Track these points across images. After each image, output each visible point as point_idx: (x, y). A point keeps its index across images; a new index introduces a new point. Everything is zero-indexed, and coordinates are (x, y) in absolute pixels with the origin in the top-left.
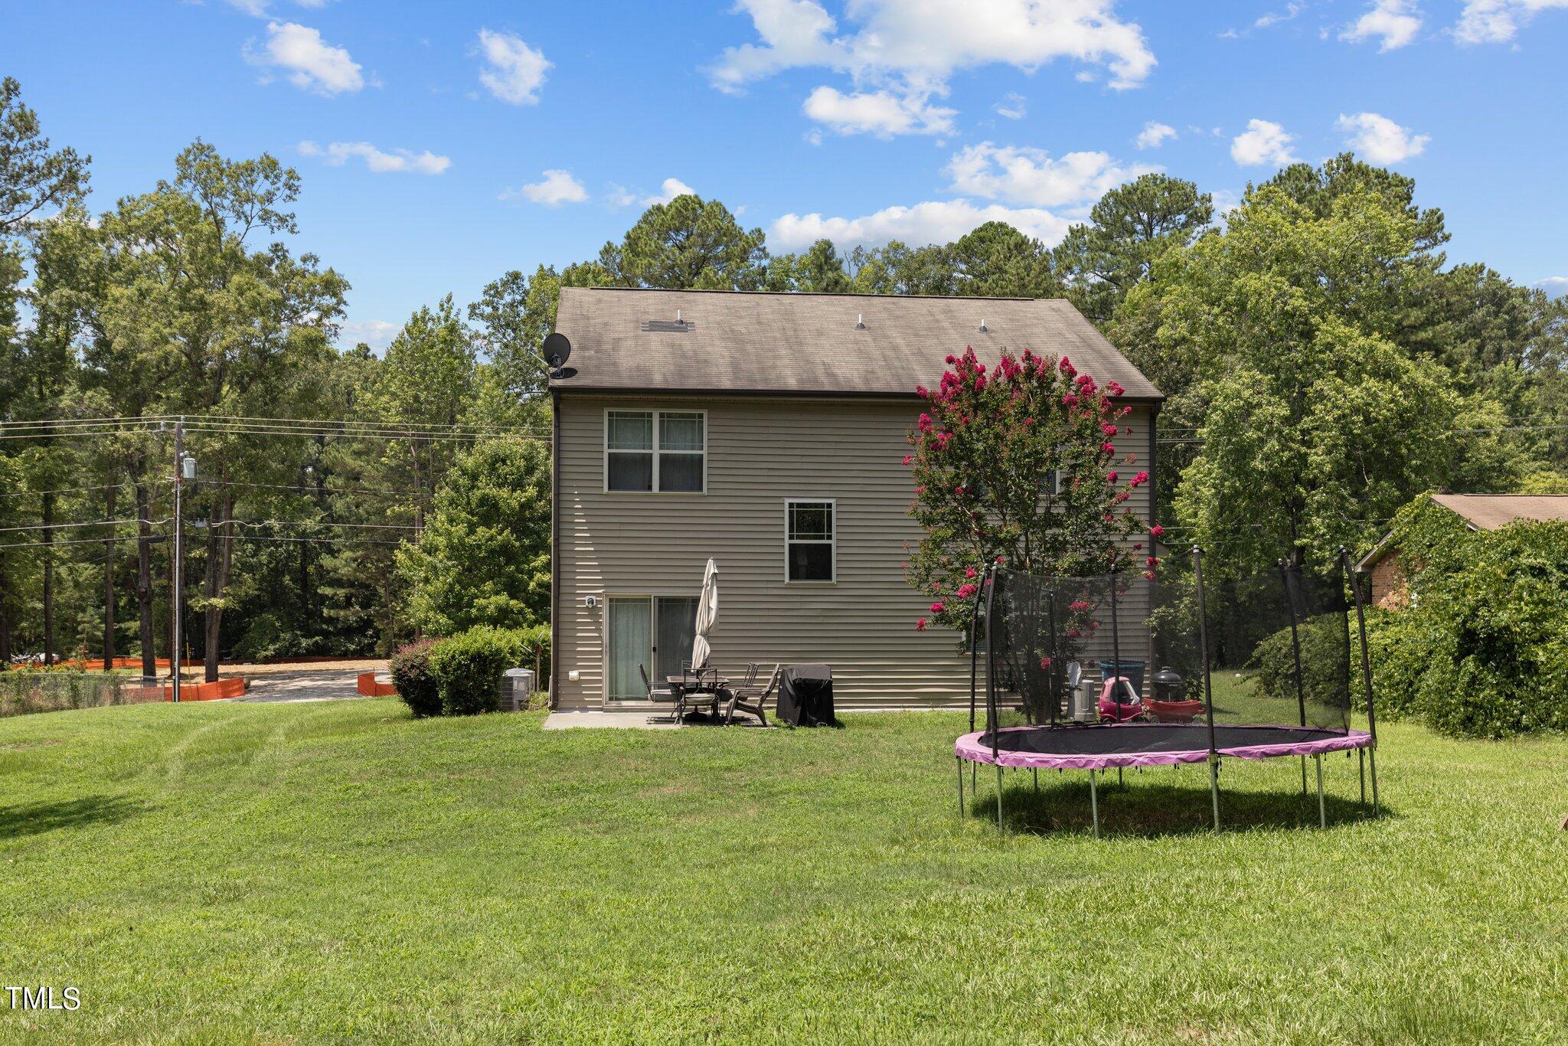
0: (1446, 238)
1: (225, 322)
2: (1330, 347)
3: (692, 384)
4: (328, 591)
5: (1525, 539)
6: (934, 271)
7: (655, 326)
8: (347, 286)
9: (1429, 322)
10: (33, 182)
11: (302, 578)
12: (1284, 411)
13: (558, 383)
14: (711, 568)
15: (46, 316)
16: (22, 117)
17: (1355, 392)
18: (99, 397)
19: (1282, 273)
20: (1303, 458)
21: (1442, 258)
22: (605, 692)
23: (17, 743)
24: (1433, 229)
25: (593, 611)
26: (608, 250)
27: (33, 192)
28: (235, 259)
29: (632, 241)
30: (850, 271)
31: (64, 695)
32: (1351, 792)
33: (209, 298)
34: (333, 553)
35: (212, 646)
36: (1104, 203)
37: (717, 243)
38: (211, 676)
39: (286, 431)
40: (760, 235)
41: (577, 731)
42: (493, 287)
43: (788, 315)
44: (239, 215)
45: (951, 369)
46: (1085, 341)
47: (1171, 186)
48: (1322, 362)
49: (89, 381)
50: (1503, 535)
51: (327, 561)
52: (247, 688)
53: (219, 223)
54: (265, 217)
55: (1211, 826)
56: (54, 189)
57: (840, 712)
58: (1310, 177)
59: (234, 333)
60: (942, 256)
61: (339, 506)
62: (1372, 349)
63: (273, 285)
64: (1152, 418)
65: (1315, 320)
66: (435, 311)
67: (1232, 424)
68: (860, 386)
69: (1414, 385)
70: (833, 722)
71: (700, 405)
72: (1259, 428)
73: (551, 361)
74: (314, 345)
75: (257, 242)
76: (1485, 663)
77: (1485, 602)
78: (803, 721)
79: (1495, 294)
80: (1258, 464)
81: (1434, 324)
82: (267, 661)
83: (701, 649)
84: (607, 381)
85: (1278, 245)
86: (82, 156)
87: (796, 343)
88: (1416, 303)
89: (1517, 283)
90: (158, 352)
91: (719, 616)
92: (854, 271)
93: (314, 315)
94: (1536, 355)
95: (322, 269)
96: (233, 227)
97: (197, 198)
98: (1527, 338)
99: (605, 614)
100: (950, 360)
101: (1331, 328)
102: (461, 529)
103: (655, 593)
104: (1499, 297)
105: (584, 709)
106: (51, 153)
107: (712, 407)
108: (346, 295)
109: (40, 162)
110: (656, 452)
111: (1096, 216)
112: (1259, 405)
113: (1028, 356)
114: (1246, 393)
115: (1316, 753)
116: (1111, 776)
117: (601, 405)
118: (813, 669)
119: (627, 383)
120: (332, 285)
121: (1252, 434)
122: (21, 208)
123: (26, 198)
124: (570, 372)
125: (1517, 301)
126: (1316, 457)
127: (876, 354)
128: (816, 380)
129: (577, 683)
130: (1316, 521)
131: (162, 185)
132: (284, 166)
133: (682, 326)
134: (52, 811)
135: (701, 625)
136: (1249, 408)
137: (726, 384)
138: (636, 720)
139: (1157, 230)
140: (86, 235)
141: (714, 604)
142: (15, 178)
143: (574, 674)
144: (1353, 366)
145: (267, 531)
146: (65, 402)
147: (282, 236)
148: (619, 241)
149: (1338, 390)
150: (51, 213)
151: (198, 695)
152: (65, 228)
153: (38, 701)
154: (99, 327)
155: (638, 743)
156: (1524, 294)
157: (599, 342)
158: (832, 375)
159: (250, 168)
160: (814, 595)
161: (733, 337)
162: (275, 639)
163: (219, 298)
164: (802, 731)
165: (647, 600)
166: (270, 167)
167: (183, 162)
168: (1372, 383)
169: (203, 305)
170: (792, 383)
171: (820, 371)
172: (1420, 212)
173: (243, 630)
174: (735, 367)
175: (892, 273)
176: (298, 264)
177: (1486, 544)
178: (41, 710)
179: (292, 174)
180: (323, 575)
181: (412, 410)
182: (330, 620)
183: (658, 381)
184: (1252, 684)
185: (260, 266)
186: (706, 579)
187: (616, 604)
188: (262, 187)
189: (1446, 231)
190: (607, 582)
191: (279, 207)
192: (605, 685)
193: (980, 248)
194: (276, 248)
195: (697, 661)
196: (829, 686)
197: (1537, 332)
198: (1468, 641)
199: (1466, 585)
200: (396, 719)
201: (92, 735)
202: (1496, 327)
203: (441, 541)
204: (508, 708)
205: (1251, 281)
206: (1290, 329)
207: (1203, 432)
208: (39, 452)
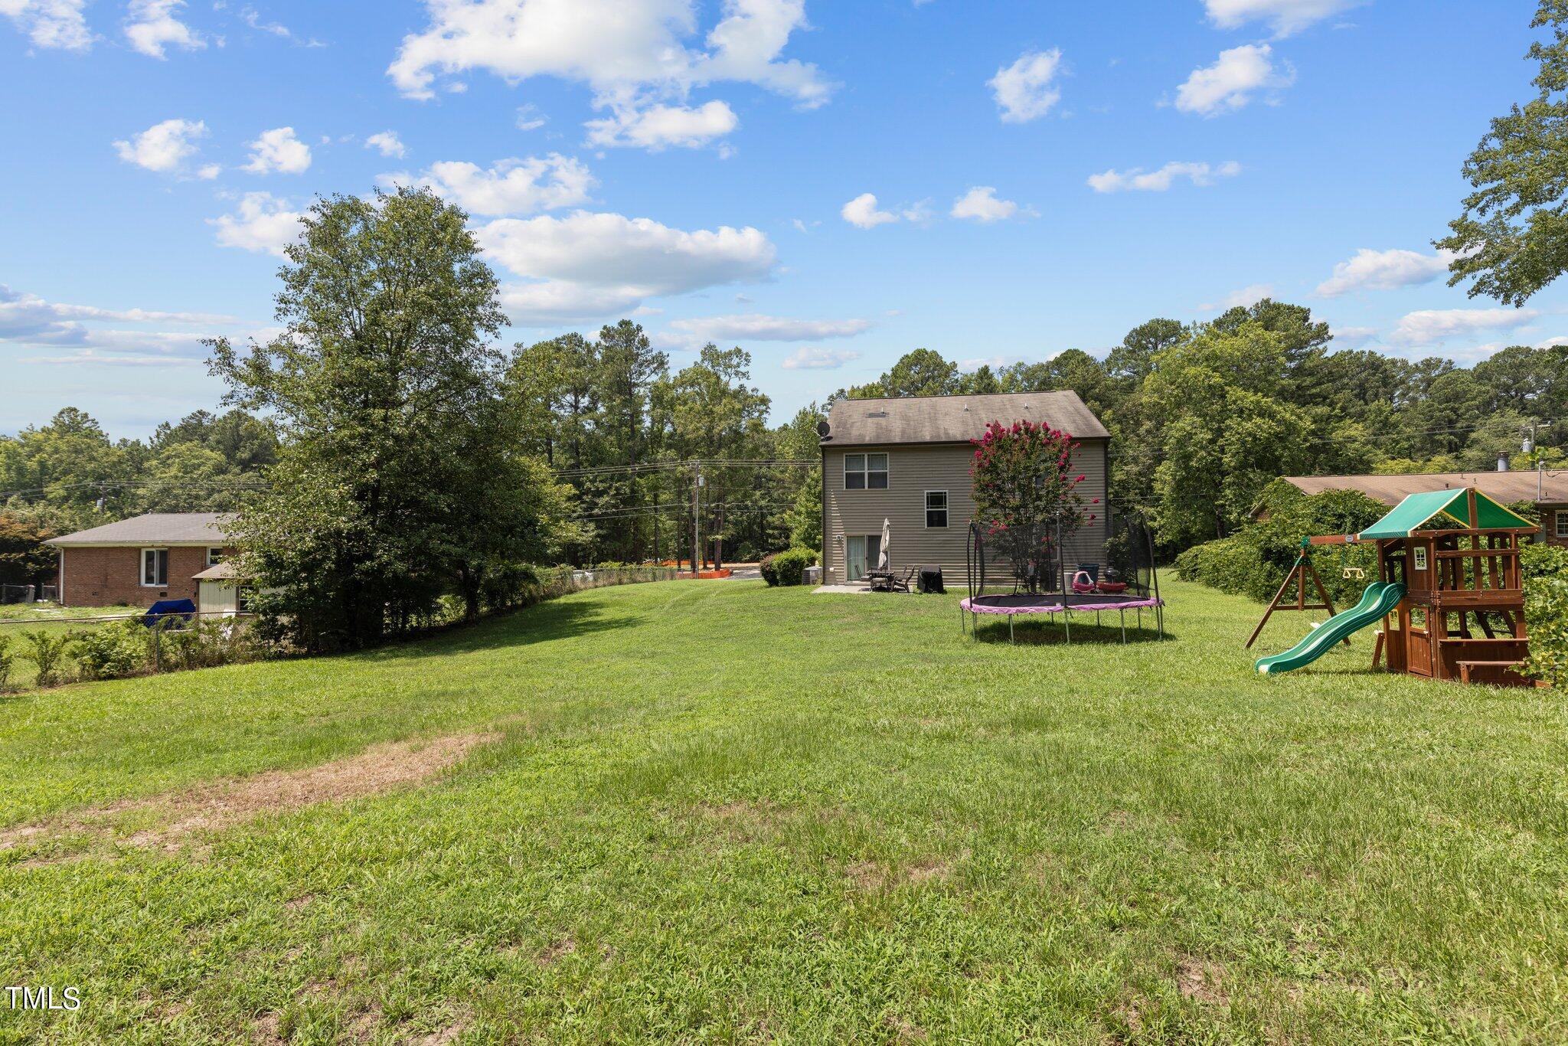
0: (1330, 338)
1: (720, 420)
2: (1234, 402)
3: (882, 441)
4: (771, 532)
5: (1331, 499)
6: (1042, 375)
7: (871, 415)
8: (770, 401)
9: (1319, 383)
10: (648, 366)
11: (762, 527)
12: (1209, 436)
13: (824, 443)
14: (887, 522)
15: (653, 422)
16: (643, 340)
17: (1249, 425)
18: (671, 453)
19: (1208, 366)
20: (1220, 459)
21: (1325, 350)
22: (846, 577)
23: (620, 595)
24: (1322, 332)
25: (840, 542)
26: (884, 377)
27: (648, 371)
28: (724, 393)
29: (895, 371)
30: (998, 379)
31: (650, 576)
32: (1153, 626)
33: (715, 409)
34: (772, 514)
35: (718, 555)
36: (1131, 335)
37: (934, 370)
38: (718, 568)
39: (745, 465)
40: (955, 365)
41: (825, 594)
42: (832, 396)
43: (933, 407)
44: (726, 373)
45: (989, 430)
46: (1077, 410)
47: (1166, 324)
48: (1230, 410)
49: (669, 447)
50: (1318, 498)
51: (770, 519)
52: (731, 574)
53: (718, 378)
54: (737, 373)
55: (1066, 641)
56: (655, 369)
57: (945, 587)
58: (1244, 312)
59: (723, 424)
60: (1047, 367)
61: (775, 495)
62: (1258, 402)
63: (740, 402)
64: (1106, 447)
65: (1227, 388)
66: (808, 409)
67: (1181, 443)
68: (959, 438)
69: (1284, 420)
70: (942, 591)
71: (886, 450)
72: (1195, 445)
73: (821, 434)
74: (757, 427)
75: (734, 384)
76: (1277, 565)
77: (1276, 534)
78: (927, 591)
79: (1373, 364)
80: (1193, 463)
81: (1321, 384)
82: (746, 562)
83: (882, 558)
84: (845, 442)
85: (1206, 352)
86: (665, 354)
87: (933, 419)
88: (1311, 374)
89: (1388, 357)
90: (695, 435)
91: (890, 543)
92: (1000, 378)
93: (757, 414)
94: (1404, 395)
95: (760, 394)
96: (724, 378)
97: (710, 368)
98: (1396, 386)
99: (845, 543)
100: (988, 425)
101: (1235, 393)
102: (811, 504)
103: (864, 534)
104: (1375, 365)
105: (836, 584)
106: (654, 353)
107: (891, 450)
108: (770, 405)
109: (650, 358)
110: (866, 472)
111: (1127, 341)
112: (1196, 434)
113: (1024, 422)
114: (1189, 428)
115: (1122, 608)
116: (1048, 618)
117: (842, 452)
118: (932, 568)
119: (854, 442)
120: (764, 401)
121: (1191, 449)
122: (643, 377)
123: (644, 373)
124: (830, 438)
125: (1388, 366)
126: (1226, 459)
127: (971, 422)
128: (939, 436)
129: (833, 573)
130: (1228, 492)
131: (696, 363)
132: (744, 351)
133: (884, 415)
134: (617, 622)
135: (882, 548)
136: (1190, 435)
137: (897, 440)
138: (855, 589)
139: (1160, 346)
140: (668, 386)
141: (888, 538)
142: (641, 365)
143: (832, 569)
144: (1247, 412)
145: (747, 507)
146: (659, 456)
147: (744, 381)
148: (889, 373)
149: (1239, 424)
150: (654, 378)
151: (710, 576)
152: (661, 384)
153: (639, 579)
154: (673, 423)
155: (848, 599)
156: (1394, 362)
157: (845, 424)
158: (947, 434)
159: (730, 353)
160: (938, 534)
161: (905, 418)
162: (749, 553)
163: (719, 409)
164: (925, 595)
165: (863, 537)
166: (738, 352)
167: (703, 353)
168: (1259, 420)
169: (712, 412)
170: (928, 438)
171: (942, 432)
172: (1314, 327)
173: (736, 549)
174: (903, 432)
175: (1019, 377)
176: (750, 393)
177: (1309, 502)
178: (640, 582)
179: (747, 355)
180: (770, 526)
181: (798, 453)
182: (772, 544)
183: (867, 440)
184: (1175, 575)
185: (736, 395)
186: (885, 527)
187: (850, 539)
188: (735, 361)
189: (1330, 334)
190: (846, 529)
191: (742, 369)
192: (846, 574)
193: (1064, 363)
194: (741, 386)
195: (881, 564)
196: (940, 575)
197: (1402, 382)
198: (1267, 554)
199: (1266, 525)
200: (761, 588)
201: (648, 593)
202: (1374, 381)
203: (803, 510)
204: (807, 582)
205: (1191, 371)
206: (1213, 395)
207: (1166, 448)
208: (652, 476)
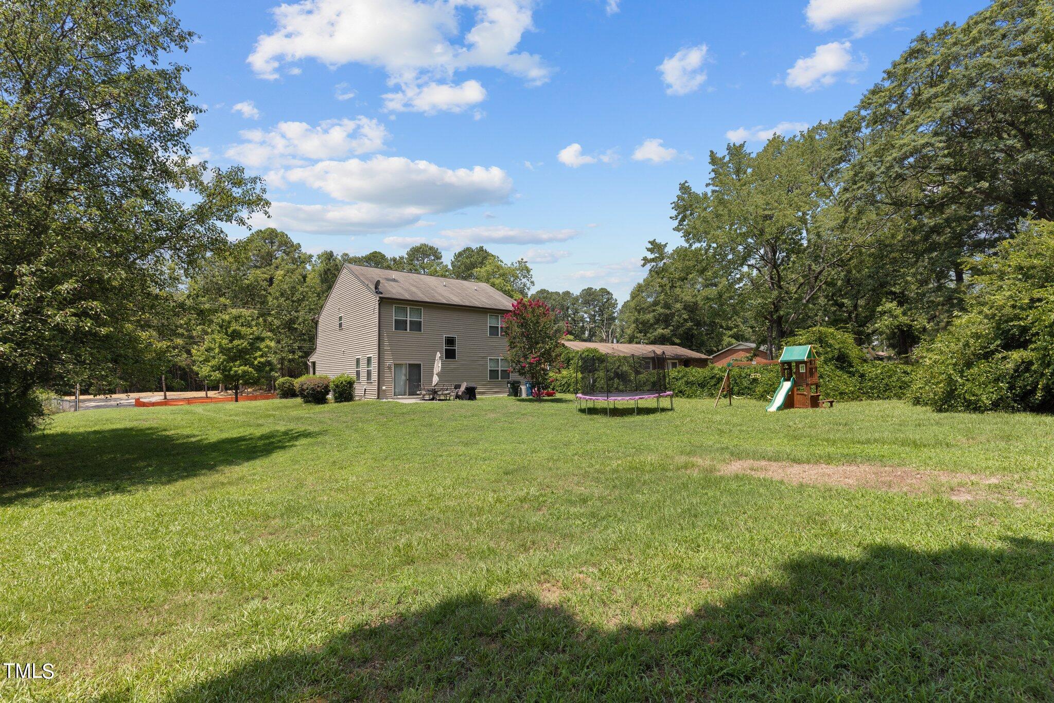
3: (419, 299)
7: (388, 280)
22: (393, 393)
25: (389, 368)
43: (421, 280)
68: (463, 304)
70: (478, 400)
71: (421, 306)
78: (465, 399)
83: (436, 379)
84: (395, 297)
87: (432, 289)
99: (393, 368)
103: (408, 362)
107: (424, 306)
110: (408, 319)
117: (392, 303)
118: (472, 385)
119: (401, 297)
124: (383, 293)
129: (385, 390)
133: (396, 281)
135: (435, 372)
137: (428, 300)
138: (411, 401)
141: (440, 365)
143: (384, 388)
155: (416, 408)
160: (451, 363)
161: (414, 285)
165: (404, 365)
170: (445, 302)
174: (424, 295)
183: (408, 297)
186: (438, 358)
187: (398, 365)
190: (394, 359)
192: (393, 391)
195: (434, 383)
196: (473, 389)
